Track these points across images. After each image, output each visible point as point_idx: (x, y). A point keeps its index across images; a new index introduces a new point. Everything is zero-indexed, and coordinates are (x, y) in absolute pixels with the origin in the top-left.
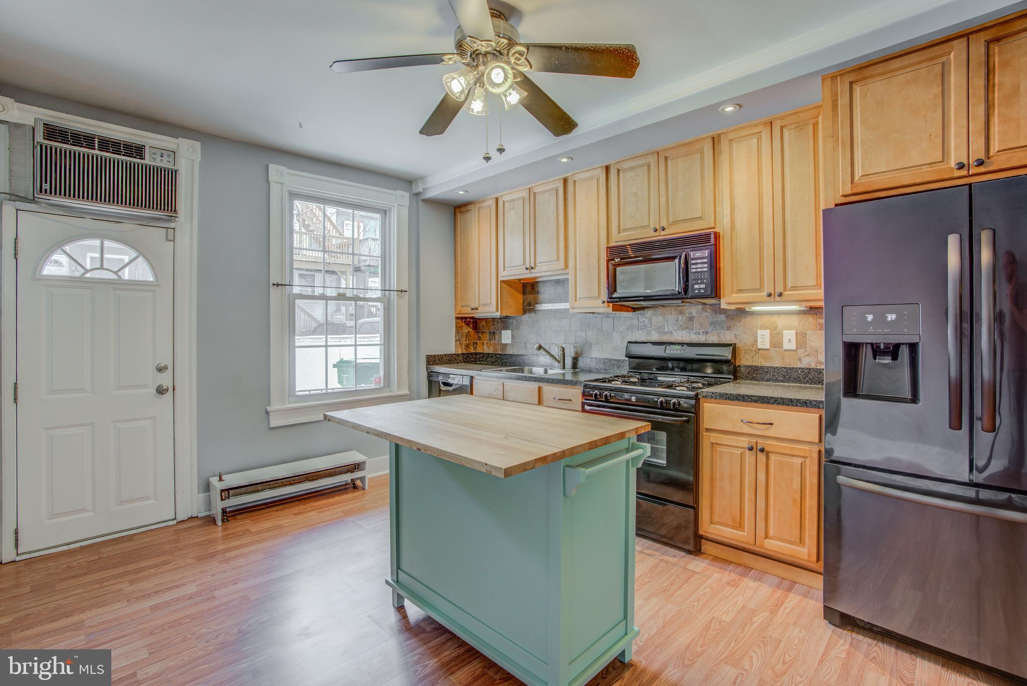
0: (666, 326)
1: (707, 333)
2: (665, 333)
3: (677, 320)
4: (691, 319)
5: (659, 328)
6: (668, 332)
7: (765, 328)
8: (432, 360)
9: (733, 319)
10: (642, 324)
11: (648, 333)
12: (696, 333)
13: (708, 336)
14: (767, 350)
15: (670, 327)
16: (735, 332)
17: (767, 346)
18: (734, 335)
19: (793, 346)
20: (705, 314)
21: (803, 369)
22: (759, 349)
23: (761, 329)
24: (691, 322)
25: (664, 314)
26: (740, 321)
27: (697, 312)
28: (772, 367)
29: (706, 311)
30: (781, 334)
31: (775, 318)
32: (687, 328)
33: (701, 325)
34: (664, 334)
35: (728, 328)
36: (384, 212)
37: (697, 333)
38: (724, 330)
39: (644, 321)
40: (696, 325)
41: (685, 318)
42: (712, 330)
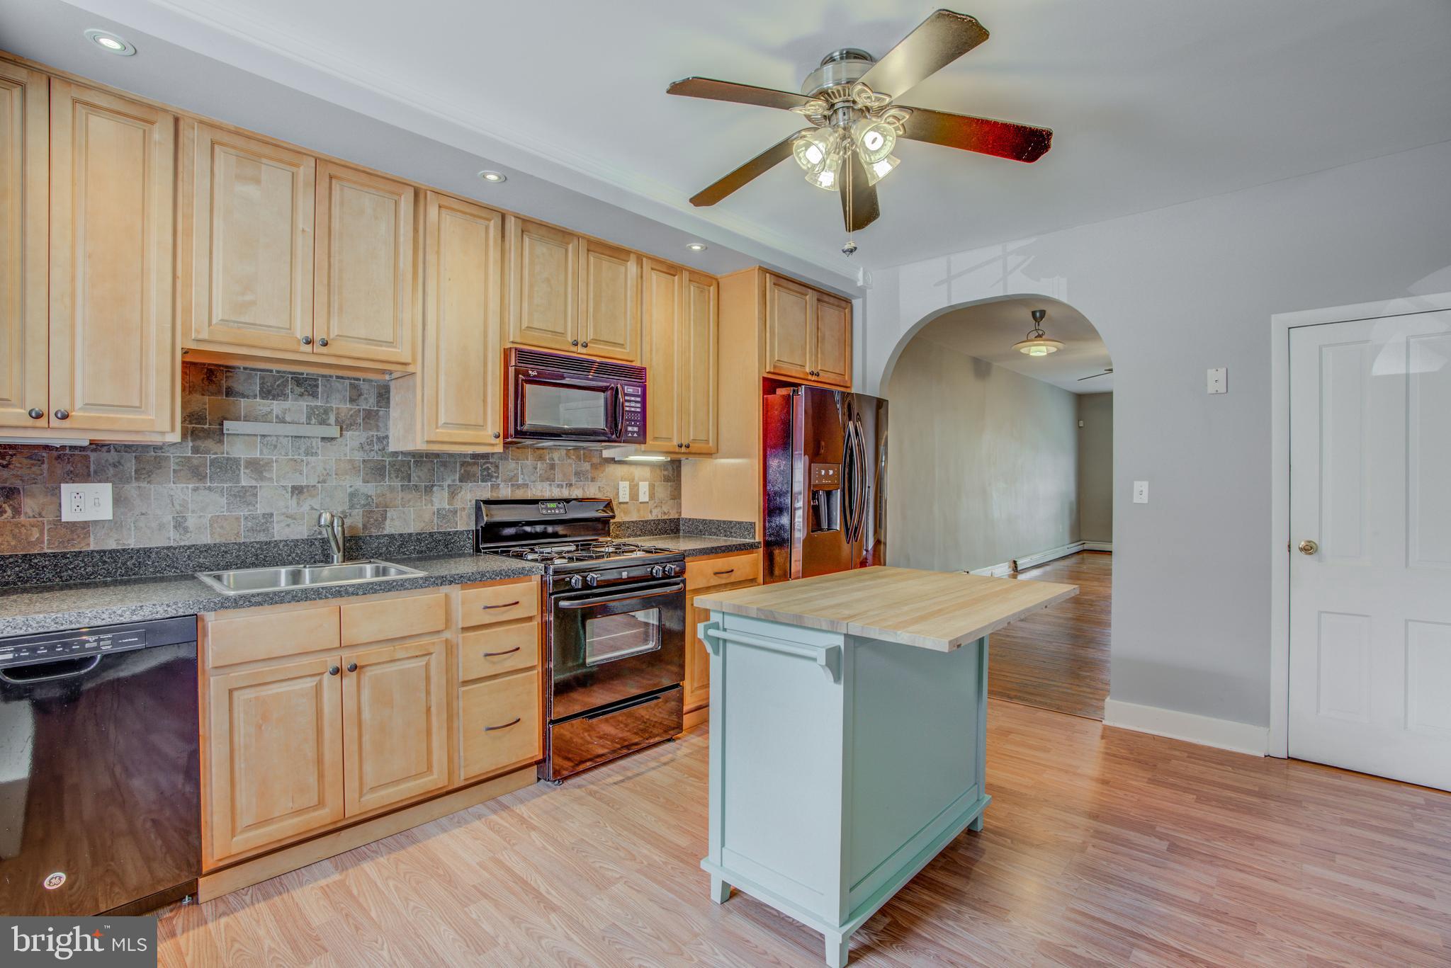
0: (520, 477)
1: (571, 485)
2: (519, 486)
3: (536, 468)
4: (552, 467)
5: (511, 480)
6: (524, 484)
7: (625, 480)
9: (596, 468)
10: (485, 473)
11: (495, 487)
12: (558, 486)
13: (572, 489)
14: (627, 503)
15: (526, 478)
16: (599, 484)
17: (627, 499)
18: (597, 488)
19: (647, 499)
20: (569, 461)
21: (654, 520)
22: (620, 503)
23: (622, 481)
24: (552, 472)
25: (518, 459)
26: (604, 471)
27: (559, 458)
28: (632, 522)
29: (569, 458)
30: (637, 485)
31: (633, 469)
32: (548, 479)
33: (564, 475)
34: (518, 488)
35: (593, 480)
37: (560, 486)
38: (588, 481)
39: (488, 467)
40: (559, 476)
41: (545, 465)
42: (577, 481)
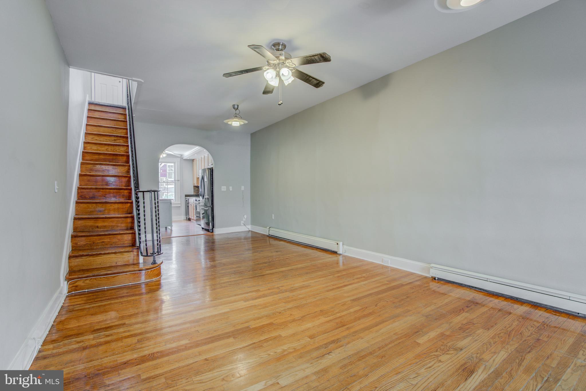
8: (186, 196)
36: (174, 163)
